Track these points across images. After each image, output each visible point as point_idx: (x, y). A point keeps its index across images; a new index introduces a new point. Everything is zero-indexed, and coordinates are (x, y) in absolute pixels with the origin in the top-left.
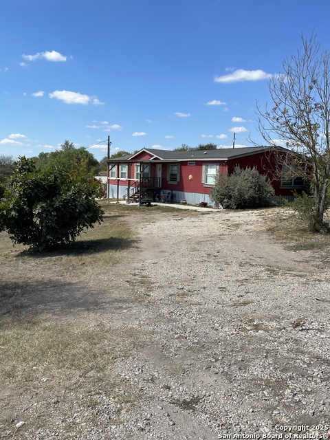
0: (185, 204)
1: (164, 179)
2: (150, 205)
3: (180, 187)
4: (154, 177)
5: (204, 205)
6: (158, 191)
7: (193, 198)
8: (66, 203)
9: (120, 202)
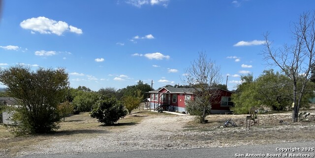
0: (177, 112)
1: (171, 101)
2: (162, 112)
3: (177, 105)
4: (167, 100)
5: (184, 113)
6: (168, 106)
7: (181, 109)
8: (113, 110)
9: (152, 111)
